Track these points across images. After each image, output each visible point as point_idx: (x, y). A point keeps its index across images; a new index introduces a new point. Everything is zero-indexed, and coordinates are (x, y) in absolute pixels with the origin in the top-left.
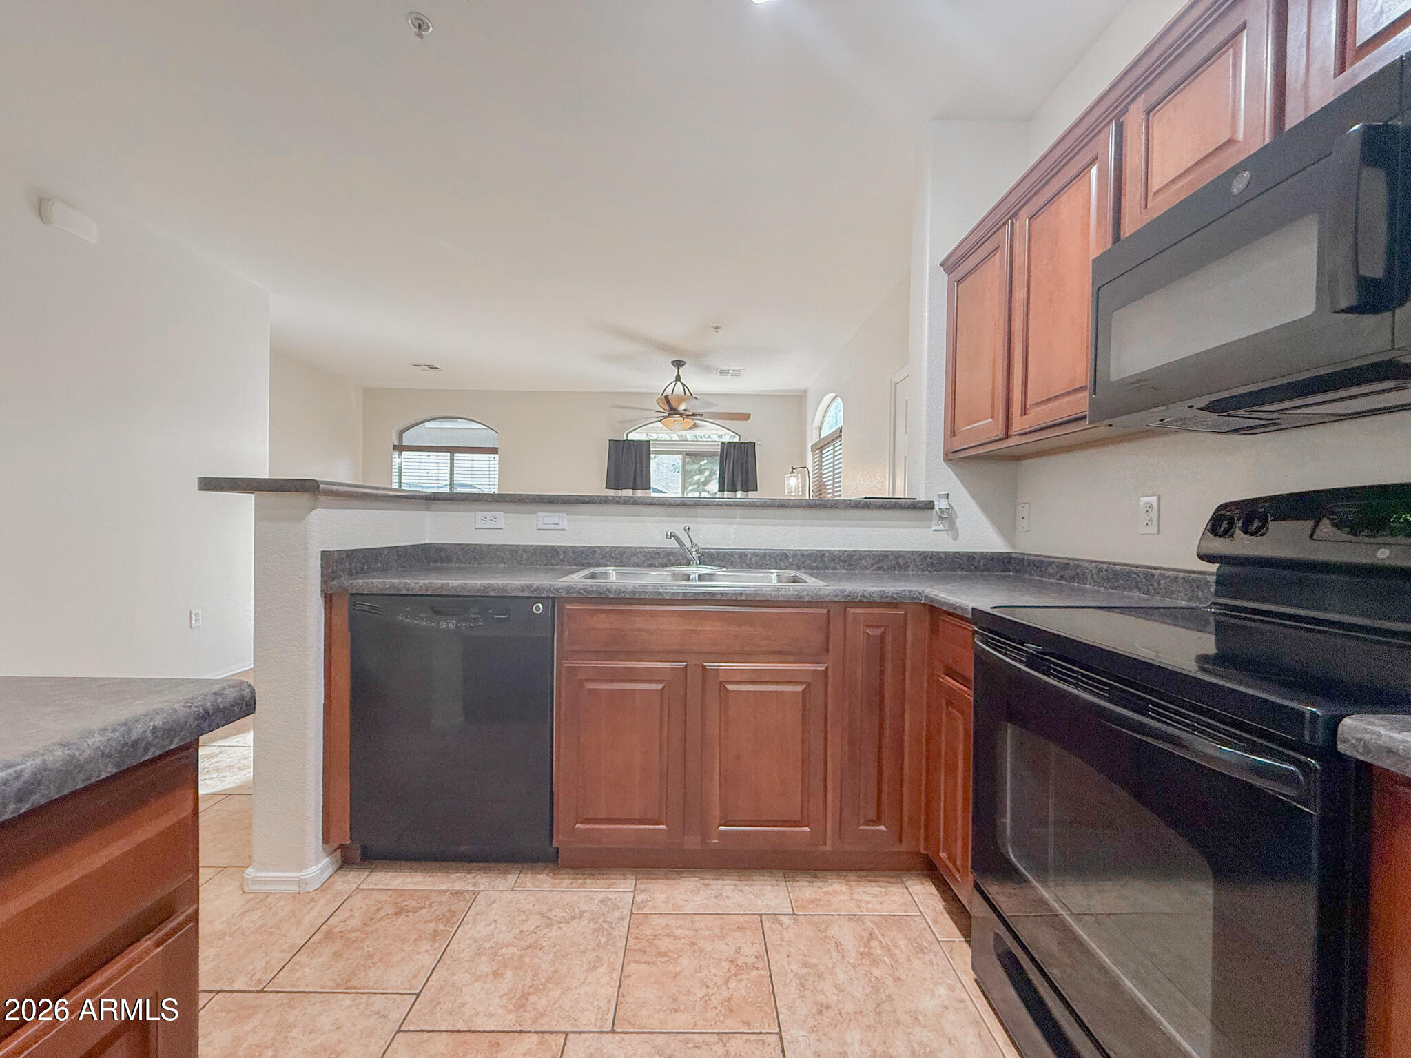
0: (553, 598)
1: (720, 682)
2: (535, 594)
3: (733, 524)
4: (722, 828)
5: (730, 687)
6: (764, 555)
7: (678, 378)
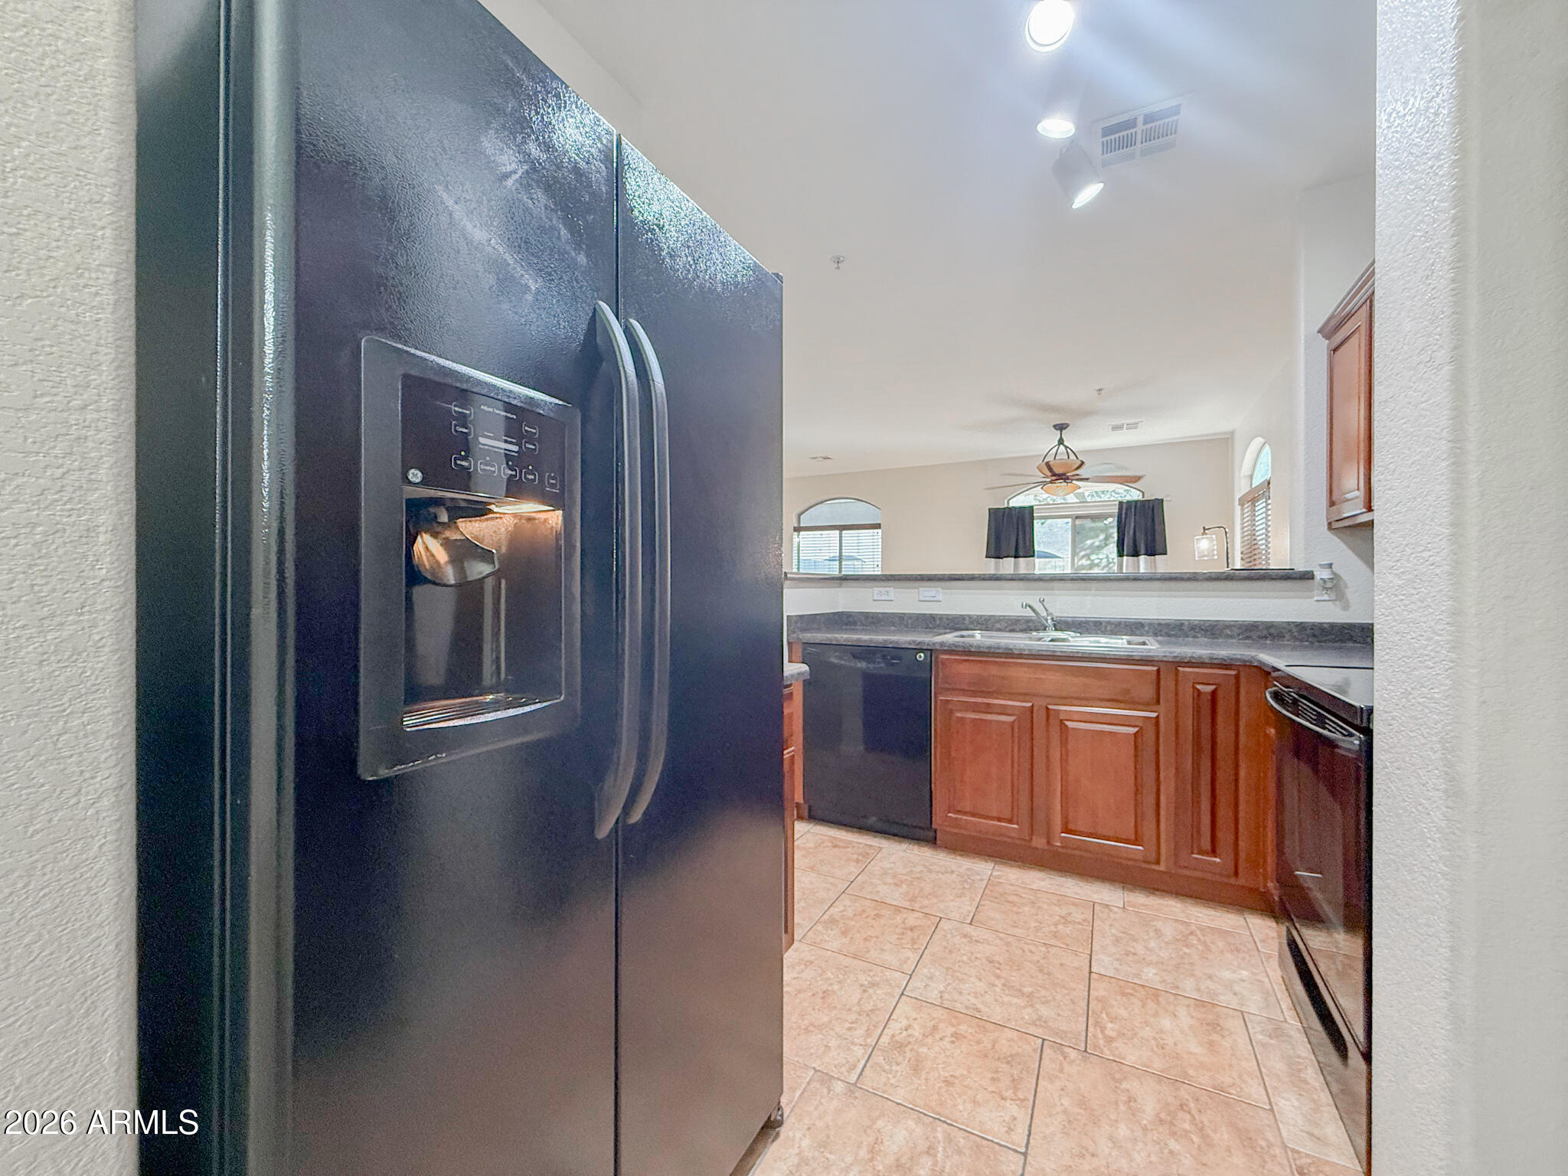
0: (931, 650)
1: (1061, 720)
2: (918, 647)
3: (1087, 595)
4: (1063, 835)
5: (1067, 723)
6: (1119, 624)
7: (1061, 442)
